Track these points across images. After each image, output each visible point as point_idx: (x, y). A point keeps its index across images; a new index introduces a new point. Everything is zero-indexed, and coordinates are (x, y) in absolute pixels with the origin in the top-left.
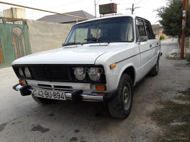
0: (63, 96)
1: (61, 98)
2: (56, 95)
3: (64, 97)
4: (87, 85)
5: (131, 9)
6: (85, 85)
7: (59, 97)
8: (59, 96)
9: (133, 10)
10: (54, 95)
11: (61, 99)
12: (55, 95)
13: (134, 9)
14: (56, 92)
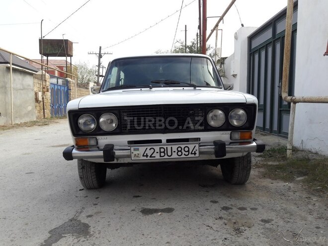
0: (194, 150)
1: (191, 153)
2: (183, 151)
3: (197, 152)
4: (226, 134)
5: (98, 55)
6: (223, 134)
7: (187, 153)
8: (188, 151)
9: (100, 56)
10: (178, 151)
11: (190, 155)
12: (181, 151)
13: (102, 55)
14: (183, 146)
